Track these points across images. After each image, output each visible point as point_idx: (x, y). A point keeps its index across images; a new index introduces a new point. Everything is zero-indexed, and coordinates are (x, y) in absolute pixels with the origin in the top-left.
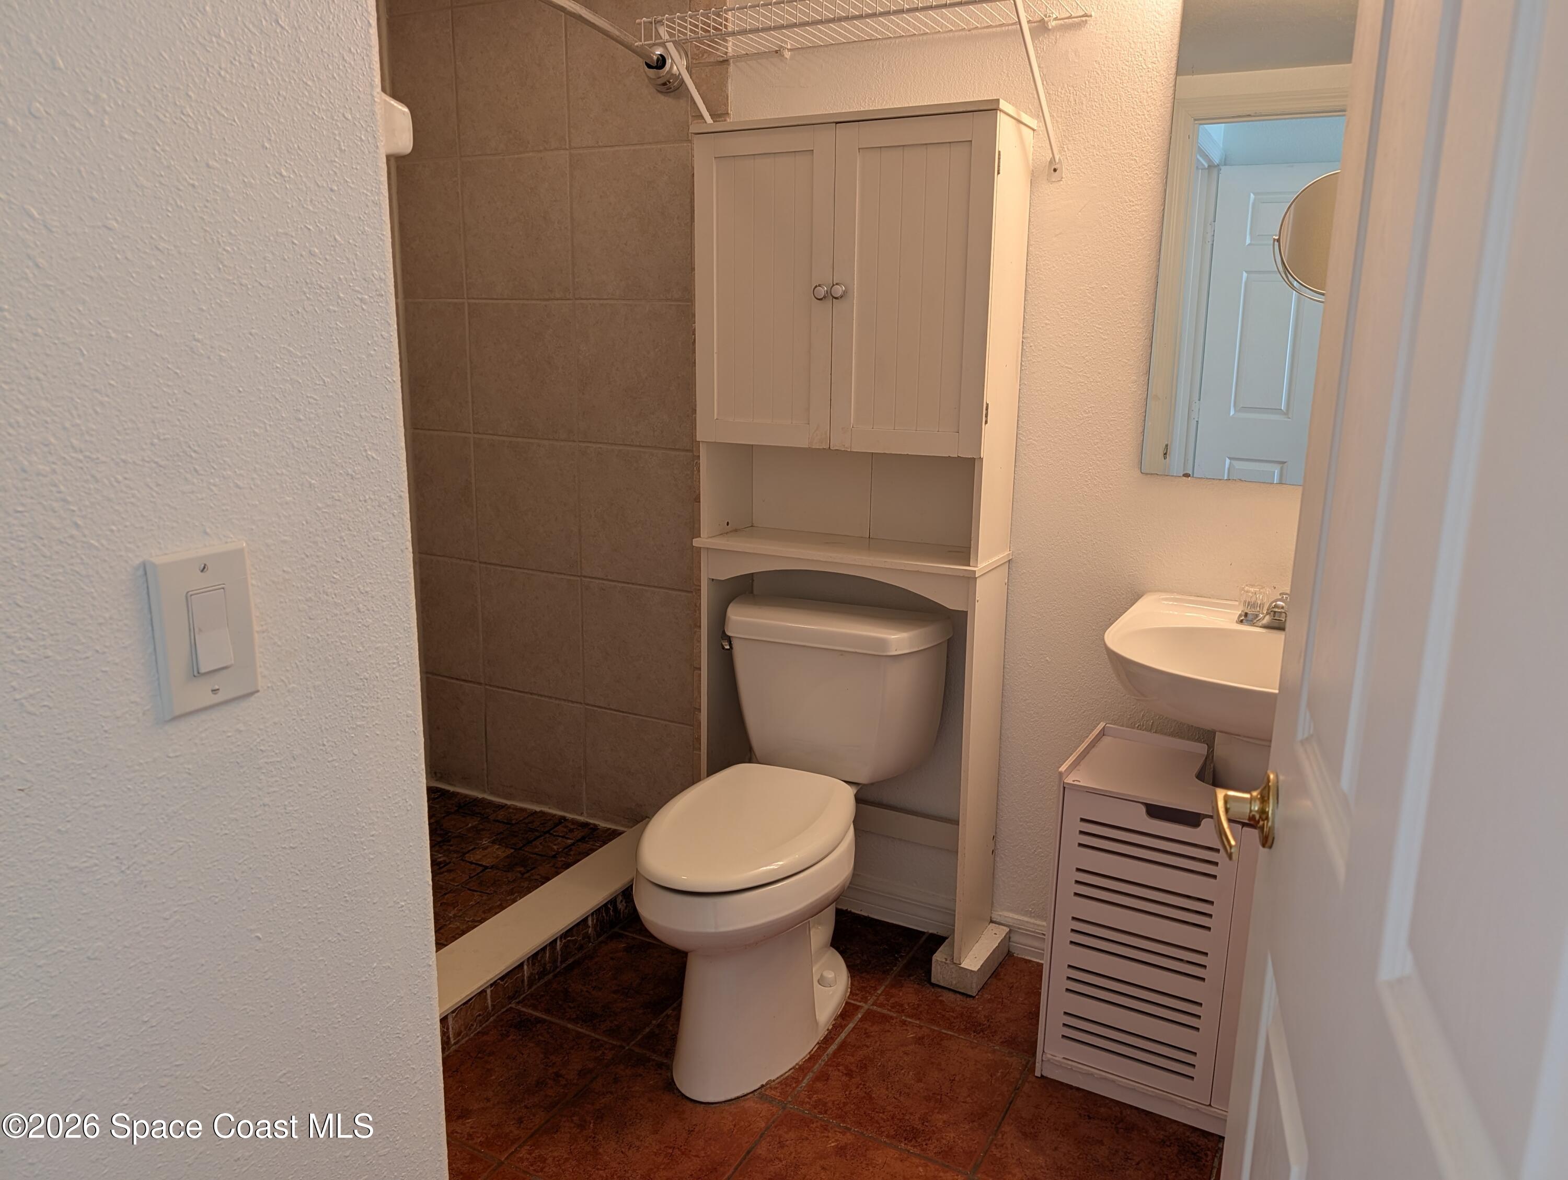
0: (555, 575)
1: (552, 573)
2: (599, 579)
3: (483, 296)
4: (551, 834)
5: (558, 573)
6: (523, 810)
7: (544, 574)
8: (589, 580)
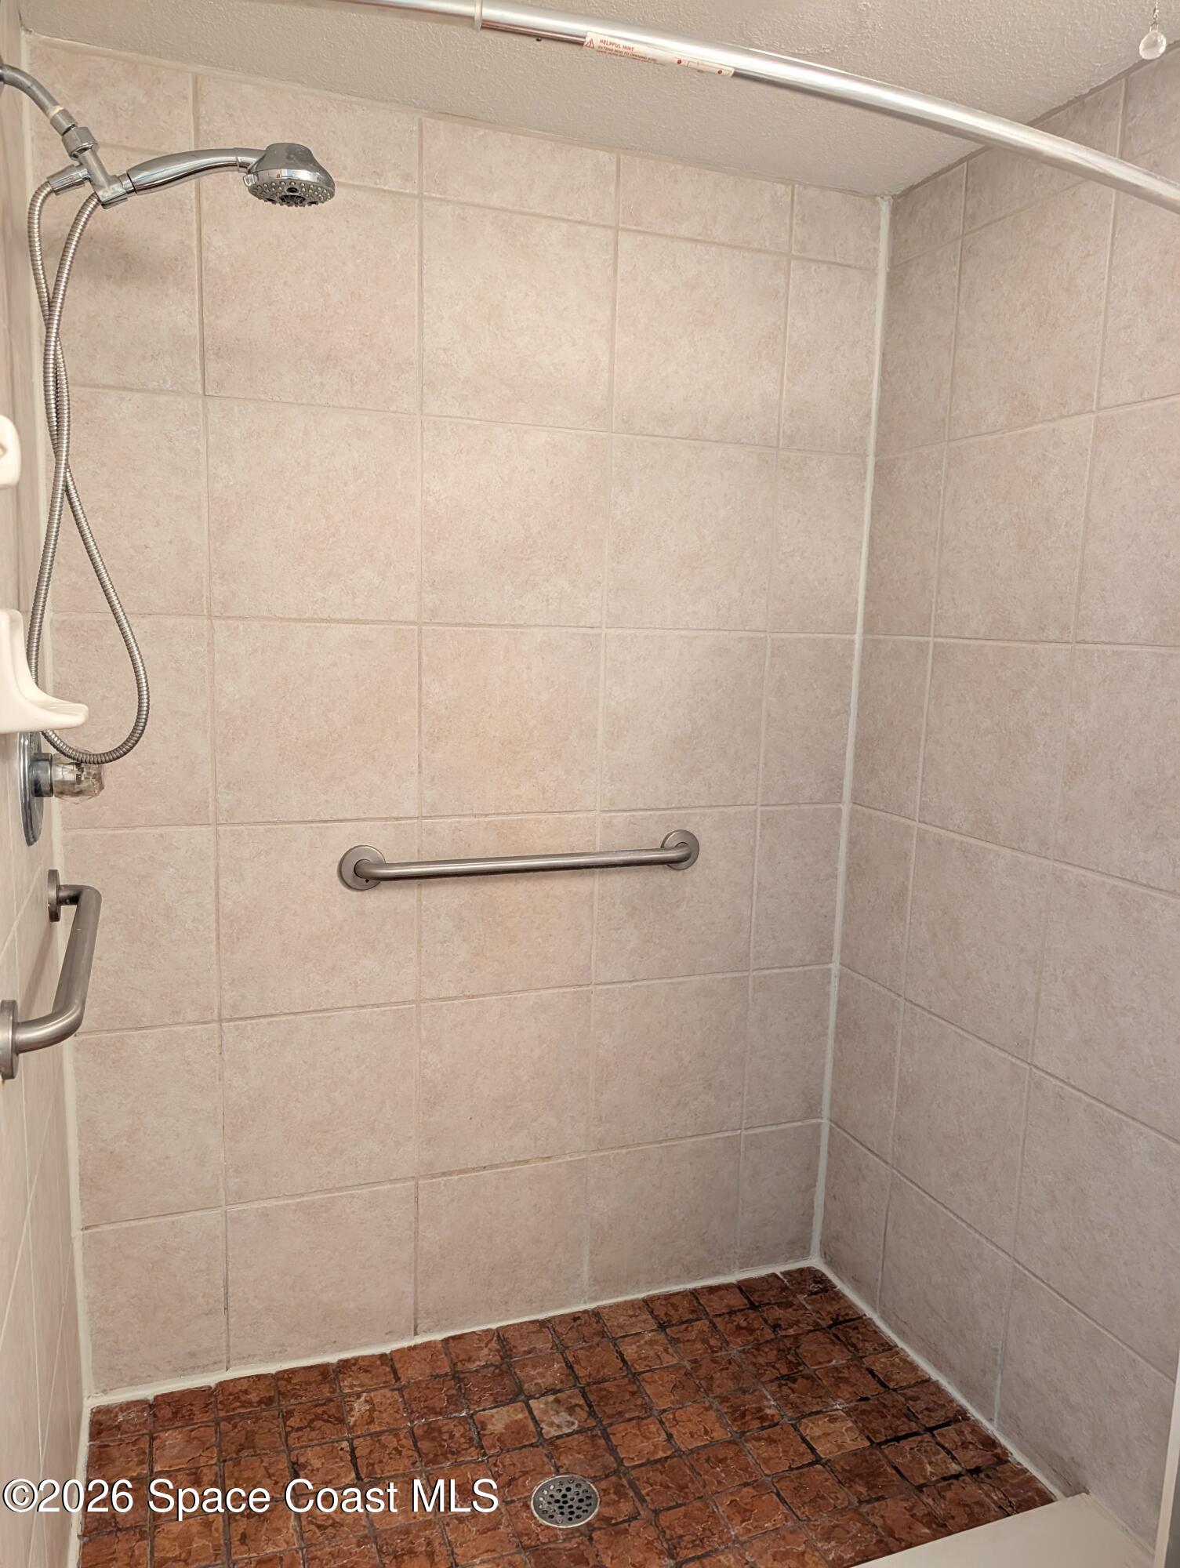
0: (996, 1050)
1: (993, 1046)
2: (1057, 1078)
3: (953, 634)
4: (934, 1436)
5: (1000, 1048)
6: (913, 1367)
7: (982, 1043)
8: (1043, 1074)
